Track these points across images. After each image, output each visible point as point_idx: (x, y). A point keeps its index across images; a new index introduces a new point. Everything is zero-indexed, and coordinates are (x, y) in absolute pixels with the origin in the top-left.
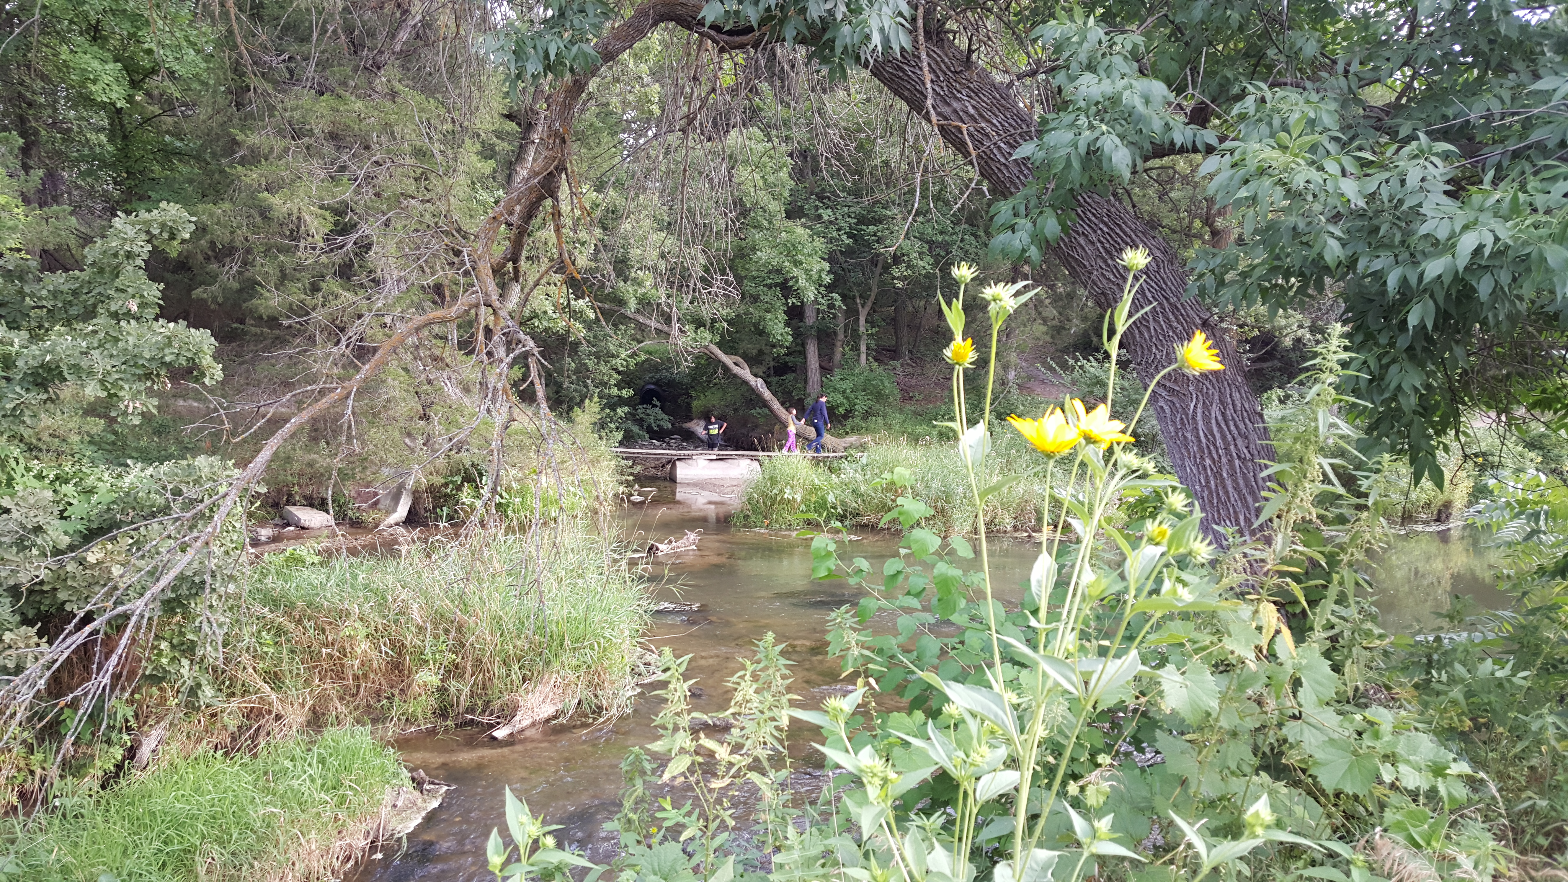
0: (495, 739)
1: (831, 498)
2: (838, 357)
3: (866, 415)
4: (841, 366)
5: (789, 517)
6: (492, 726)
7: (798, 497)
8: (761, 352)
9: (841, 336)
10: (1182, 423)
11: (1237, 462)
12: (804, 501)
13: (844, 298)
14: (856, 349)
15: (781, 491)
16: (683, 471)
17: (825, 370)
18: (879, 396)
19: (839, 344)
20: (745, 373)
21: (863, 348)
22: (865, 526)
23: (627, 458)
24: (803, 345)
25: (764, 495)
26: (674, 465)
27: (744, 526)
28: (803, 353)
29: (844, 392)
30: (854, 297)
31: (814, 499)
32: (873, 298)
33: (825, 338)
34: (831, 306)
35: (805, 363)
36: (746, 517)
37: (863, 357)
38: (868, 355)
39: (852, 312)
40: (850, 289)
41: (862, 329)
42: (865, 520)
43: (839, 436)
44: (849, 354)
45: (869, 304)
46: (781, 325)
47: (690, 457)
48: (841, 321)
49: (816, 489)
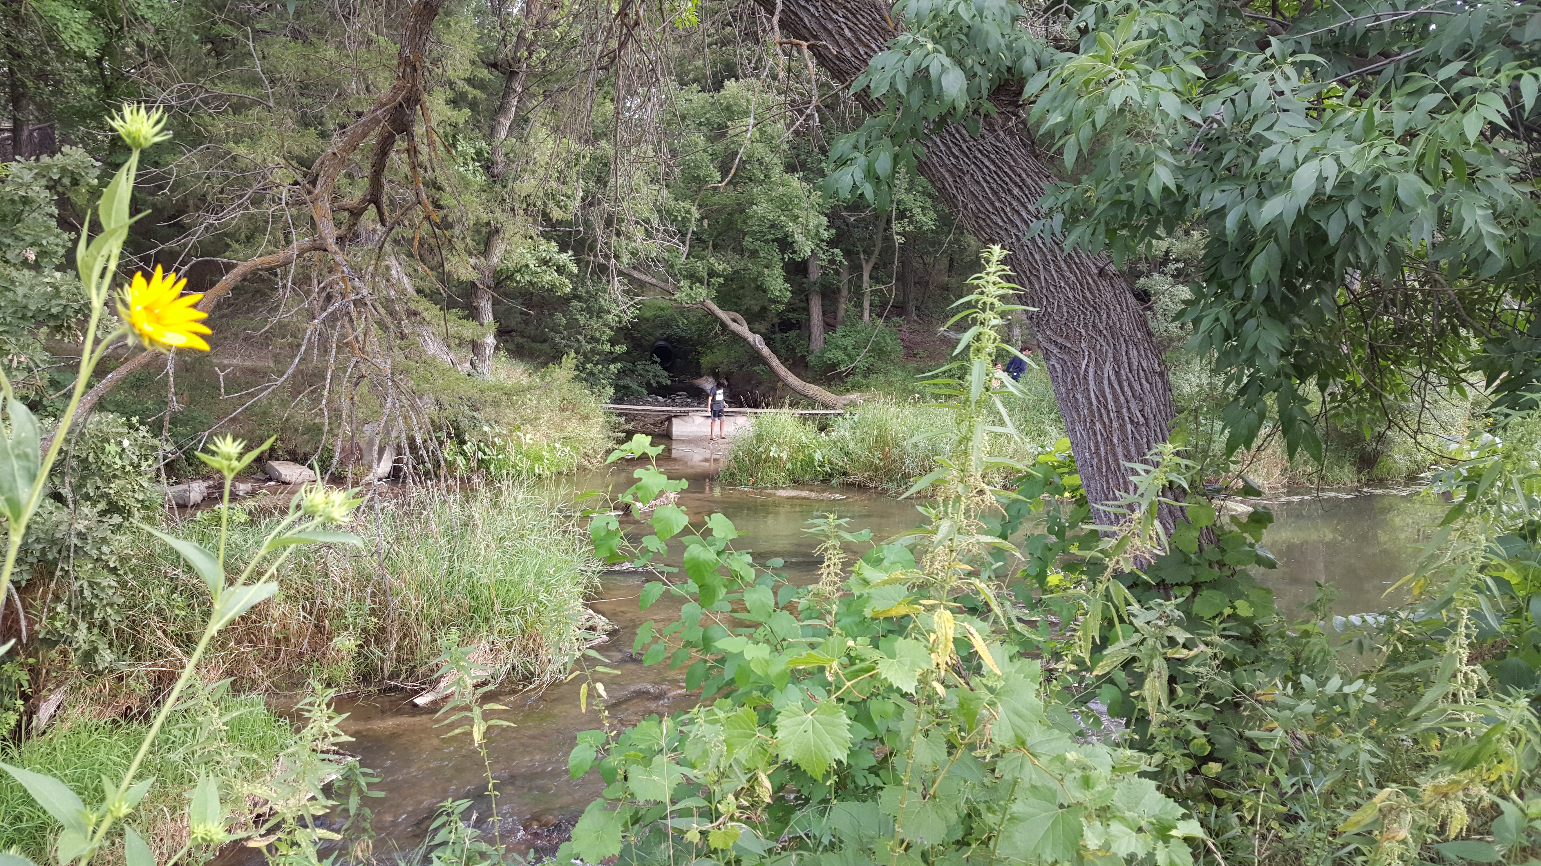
0: (416, 706)
1: (818, 456)
2: (841, 313)
3: (869, 371)
4: (843, 323)
5: (774, 475)
6: (416, 693)
7: (784, 455)
8: (764, 309)
9: (845, 292)
10: (1074, 384)
11: (1129, 426)
12: (789, 459)
13: (847, 253)
14: (859, 305)
15: (767, 450)
16: (679, 428)
17: (829, 326)
18: (880, 352)
19: (842, 300)
20: (743, 330)
21: (866, 305)
22: (852, 484)
23: (620, 415)
24: (807, 301)
25: (749, 453)
26: (670, 423)
27: (730, 484)
28: (807, 310)
29: (845, 349)
30: (858, 253)
31: (801, 457)
32: (877, 253)
33: (829, 294)
34: (832, 262)
35: (809, 320)
36: (732, 475)
37: (866, 314)
38: (871, 311)
39: (856, 268)
40: (854, 245)
41: (865, 285)
42: (852, 479)
43: (841, 393)
44: (853, 310)
45: (873, 259)
46: (780, 280)
47: (686, 414)
48: (845, 277)
49: (803, 446)
